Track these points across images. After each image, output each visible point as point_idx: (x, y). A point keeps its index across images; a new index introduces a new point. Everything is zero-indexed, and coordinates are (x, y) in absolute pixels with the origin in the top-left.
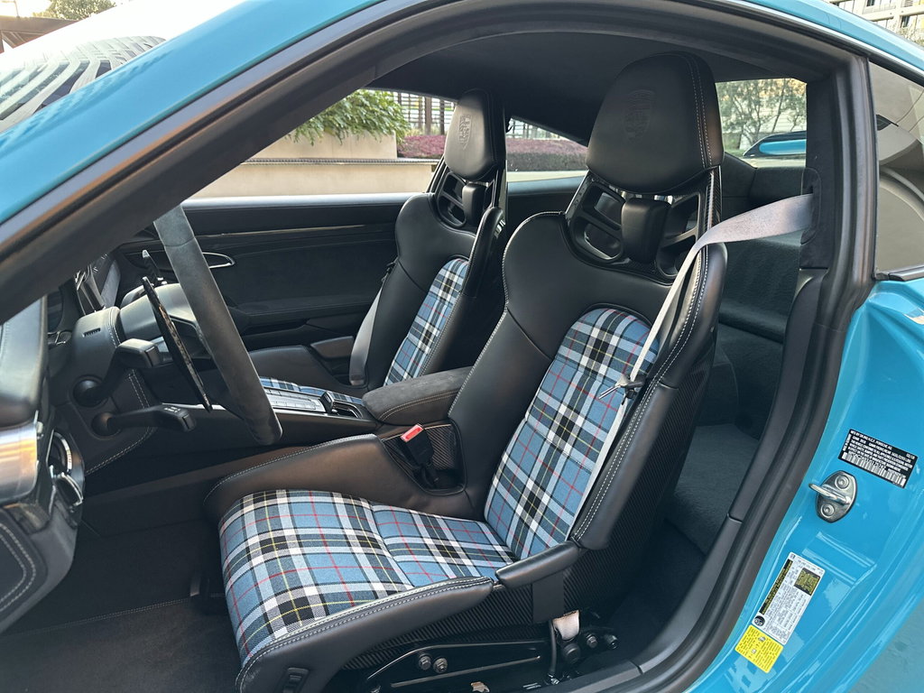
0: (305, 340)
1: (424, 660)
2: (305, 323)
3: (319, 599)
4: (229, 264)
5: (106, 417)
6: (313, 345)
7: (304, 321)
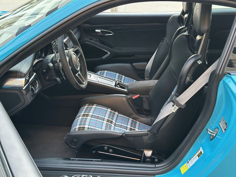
0: (131, 62)
1: (106, 148)
2: (134, 56)
3: (87, 128)
4: (112, 34)
5: (47, 78)
6: (133, 64)
7: (133, 55)
